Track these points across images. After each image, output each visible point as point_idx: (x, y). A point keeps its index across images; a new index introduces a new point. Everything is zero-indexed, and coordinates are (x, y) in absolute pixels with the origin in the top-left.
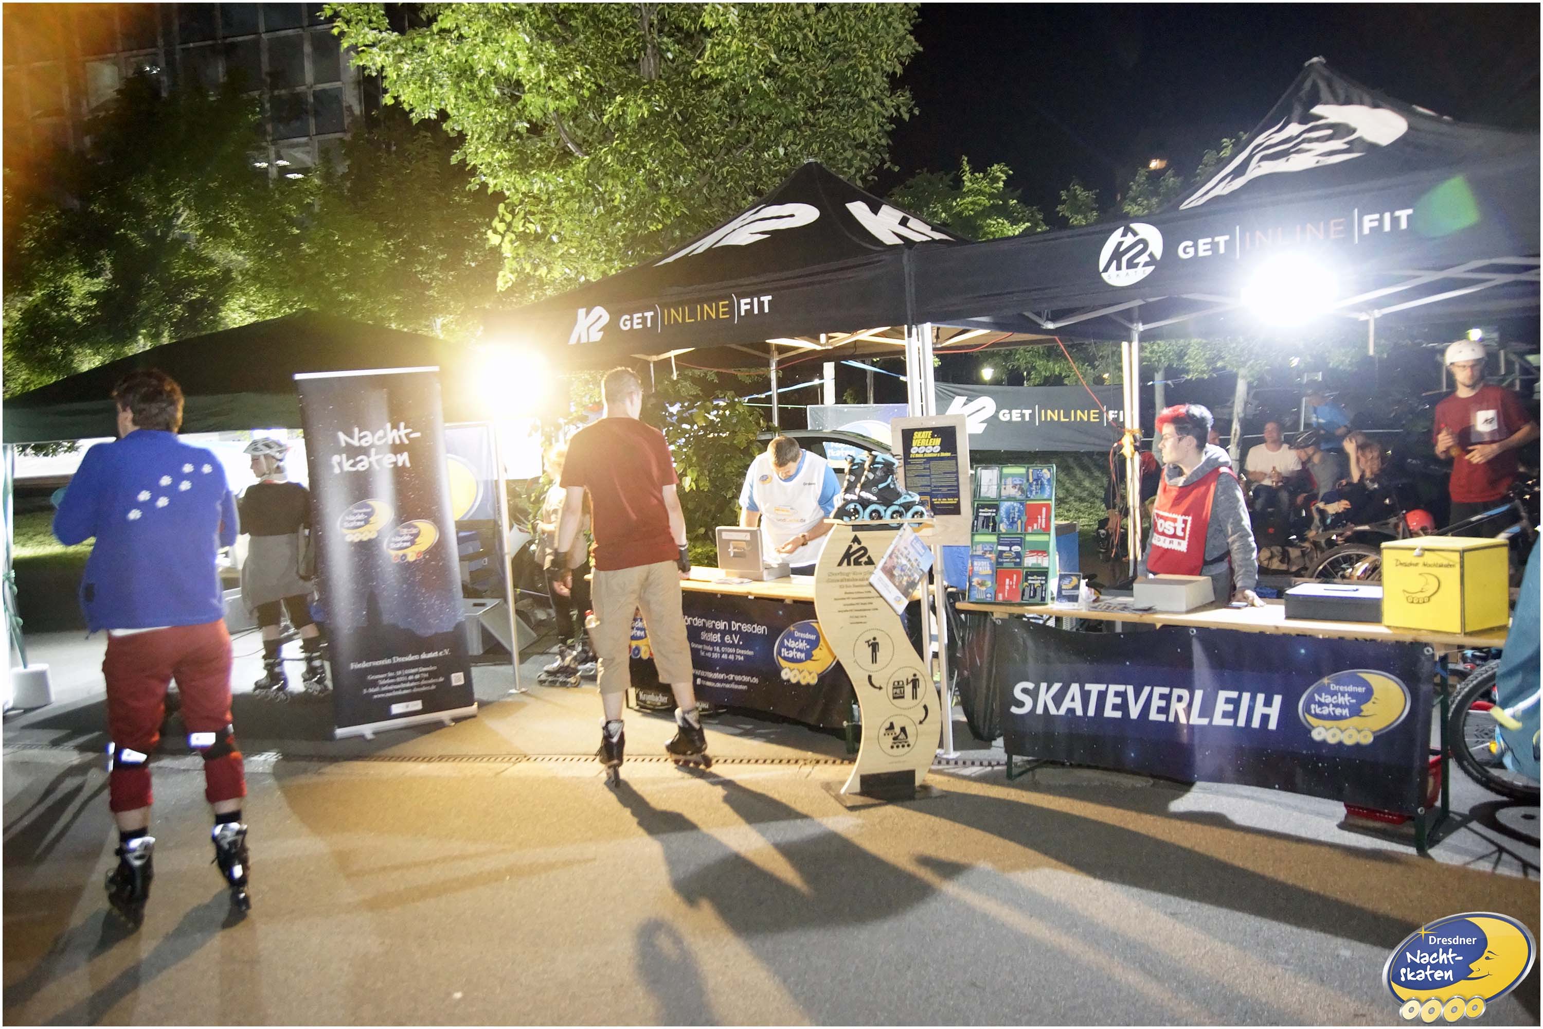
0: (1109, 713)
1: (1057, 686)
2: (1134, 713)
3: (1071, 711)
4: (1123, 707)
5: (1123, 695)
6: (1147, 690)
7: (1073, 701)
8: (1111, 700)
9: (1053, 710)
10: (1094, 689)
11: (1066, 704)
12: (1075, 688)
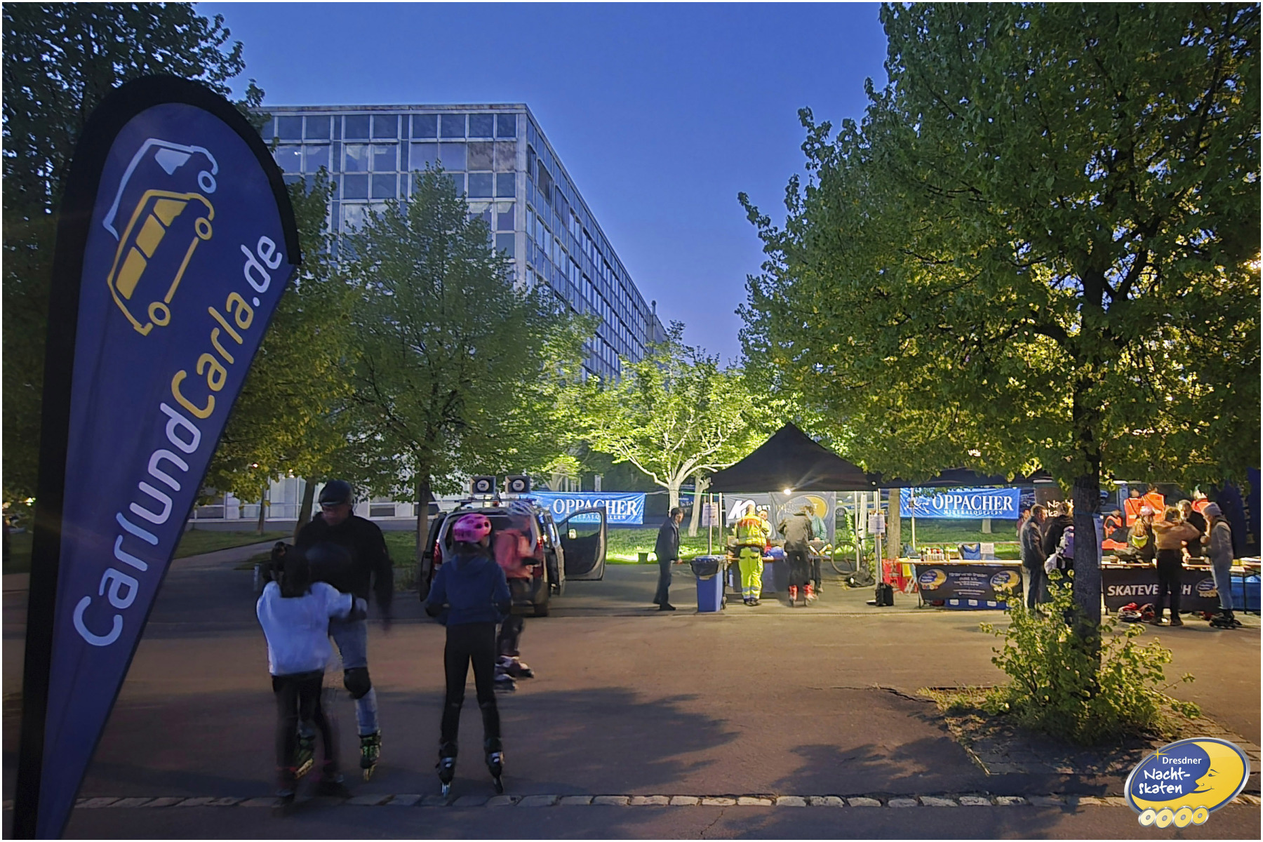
0: (1139, 593)
1: (1122, 587)
2: (1148, 592)
3: (1127, 594)
4: (1144, 591)
5: (1144, 588)
6: (1151, 586)
7: (1128, 590)
8: (1140, 590)
9: (1121, 594)
10: (1134, 587)
11: (1125, 592)
12: (1128, 587)
